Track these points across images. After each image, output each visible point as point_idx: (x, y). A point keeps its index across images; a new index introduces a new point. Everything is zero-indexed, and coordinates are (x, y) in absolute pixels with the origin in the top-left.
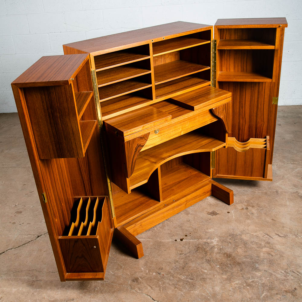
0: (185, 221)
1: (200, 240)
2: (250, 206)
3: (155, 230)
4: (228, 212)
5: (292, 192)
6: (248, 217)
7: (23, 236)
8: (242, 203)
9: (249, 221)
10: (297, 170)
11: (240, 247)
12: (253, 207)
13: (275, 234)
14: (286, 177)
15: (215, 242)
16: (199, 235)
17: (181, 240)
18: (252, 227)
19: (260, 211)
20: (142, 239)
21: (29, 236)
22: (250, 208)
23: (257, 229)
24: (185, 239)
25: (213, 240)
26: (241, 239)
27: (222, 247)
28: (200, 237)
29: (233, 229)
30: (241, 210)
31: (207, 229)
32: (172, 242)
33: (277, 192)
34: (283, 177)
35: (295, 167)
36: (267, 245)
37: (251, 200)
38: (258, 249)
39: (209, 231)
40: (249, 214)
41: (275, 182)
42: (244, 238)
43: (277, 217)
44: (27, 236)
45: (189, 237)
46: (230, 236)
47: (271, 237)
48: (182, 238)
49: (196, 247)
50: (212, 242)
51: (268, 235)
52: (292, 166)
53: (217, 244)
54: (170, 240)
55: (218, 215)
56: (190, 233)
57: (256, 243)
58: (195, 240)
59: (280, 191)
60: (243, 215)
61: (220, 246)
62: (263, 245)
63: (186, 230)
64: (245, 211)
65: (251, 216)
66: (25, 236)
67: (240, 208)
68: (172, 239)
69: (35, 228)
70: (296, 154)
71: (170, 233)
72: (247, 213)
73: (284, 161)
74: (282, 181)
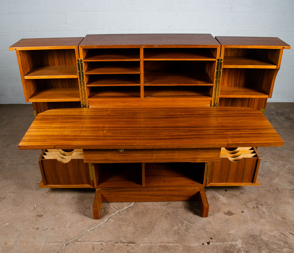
0: (206, 223)
1: (226, 243)
2: (259, 204)
3: (180, 233)
4: (243, 212)
5: (291, 189)
6: (261, 217)
7: (51, 243)
8: (252, 202)
9: (262, 221)
10: (287, 167)
11: (263, 248)
12: (262, 205)
13: (289, 234)
14: (280, 174)
15: (239, 244)
16: (223, 238)
17: (208, 243)
18: (267, 227)
19: (269, 210)
20: (170, 244)
21: (56, 243)
22: (260, 206)
23: (272, 228)
24: (211, 243)
25: (237, 242)
26: (262, 240)
27: (247, 249)
28: (224, 240)
29: (252, 230)
30: (253, 208)
31: (229, 230)
32: (200, 246)
33: (277, 189)
34: (278, 174)
35: (285, 164)
36: (286, 245)
37: (258, 198)
38: (279, 250)
39: (231, 232)
40: (260, 213)
41: (273, 180)
42: (264, 239)
43: (285, 215)
44: (54, 244)
45: (214, 240)
46: (251, 237)
47: (287, 237)
48: (208, 241)
49: (224, 250)
50: (237, 245)
51: (284, 235)
52: (282, 162)
53: (242, 246)
54: (198, 244)
55: (234, 215)
56: (214, 236)
57: (276, 243)
58: (221, 243)
59: (280, 188)
60: (255, 214)
61: (245, 248)
62: (283, 245)
63: (210, 233)
64: (256, 209)
65: (263, 215)
66: (52, 244)
67: (251, 207)
68: (199, 242)
69: (61, 234)
70: (281, 150)
71: (195, 236)
72: (259, 212)
73: (274, 157)
74: (279, 177)
